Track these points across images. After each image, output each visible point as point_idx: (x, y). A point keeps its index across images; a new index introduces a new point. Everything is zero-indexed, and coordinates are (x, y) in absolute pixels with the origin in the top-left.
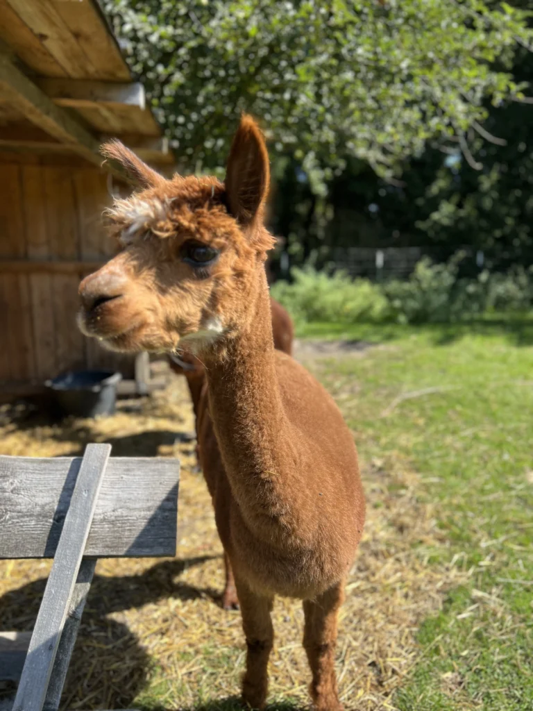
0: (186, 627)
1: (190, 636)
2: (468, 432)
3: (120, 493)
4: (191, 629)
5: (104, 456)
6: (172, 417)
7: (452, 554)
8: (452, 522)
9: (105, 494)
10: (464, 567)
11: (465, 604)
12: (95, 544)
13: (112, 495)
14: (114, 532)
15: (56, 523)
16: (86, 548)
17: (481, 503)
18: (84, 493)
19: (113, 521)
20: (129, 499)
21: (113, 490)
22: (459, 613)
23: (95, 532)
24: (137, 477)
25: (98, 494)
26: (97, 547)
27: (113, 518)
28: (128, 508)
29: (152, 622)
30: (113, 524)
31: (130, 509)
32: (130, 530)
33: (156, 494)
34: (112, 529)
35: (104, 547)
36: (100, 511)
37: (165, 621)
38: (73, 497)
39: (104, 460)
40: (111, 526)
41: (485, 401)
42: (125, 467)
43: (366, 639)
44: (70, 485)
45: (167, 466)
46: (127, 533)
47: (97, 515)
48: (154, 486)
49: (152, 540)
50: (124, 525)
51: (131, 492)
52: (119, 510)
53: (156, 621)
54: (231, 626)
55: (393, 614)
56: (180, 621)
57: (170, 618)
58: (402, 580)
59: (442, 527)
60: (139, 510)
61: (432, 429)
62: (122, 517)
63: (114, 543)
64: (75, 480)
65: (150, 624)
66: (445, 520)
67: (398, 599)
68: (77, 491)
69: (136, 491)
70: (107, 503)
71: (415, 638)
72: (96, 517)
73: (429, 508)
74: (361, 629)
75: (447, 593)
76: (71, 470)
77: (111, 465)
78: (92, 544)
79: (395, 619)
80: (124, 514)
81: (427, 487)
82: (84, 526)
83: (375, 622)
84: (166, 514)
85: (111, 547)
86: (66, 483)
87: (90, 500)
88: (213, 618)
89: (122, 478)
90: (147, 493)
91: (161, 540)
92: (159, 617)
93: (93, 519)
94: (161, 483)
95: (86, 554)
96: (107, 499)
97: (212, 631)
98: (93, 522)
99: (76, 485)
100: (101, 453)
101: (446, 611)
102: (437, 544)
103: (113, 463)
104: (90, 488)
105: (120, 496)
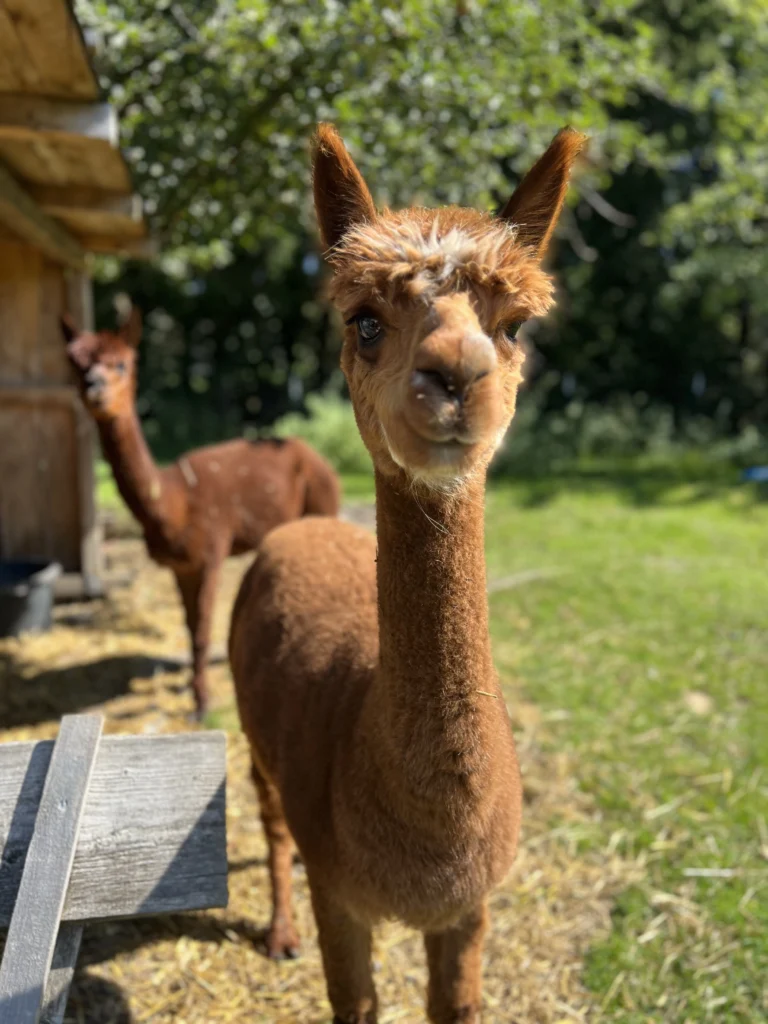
0: (212, 997)
1: (219, 1013)
2: (593, 638)
3: (124, 800)
4: (220, 1001)
5: (93, 737)
6: (145, 631)
7: (608, 833)
8: (597, 780)
9: (97, 804)
10: (630, 854)
11: (644, 917)
12: (82, 898)
13: (109, 804)
14: (116, 872)
15: (7, 864)
16: (65, 907)
17: (633, 748)
18: (59, 807)
19: (113, 853)
20: (141, 810)
21: (111, 795)
22: (640, 933)
23: (80, 876)
24: (152, 770)
25: (84, 806)
26: (86, 903)
27: (113, 847)
28: (139, 827)
29: (152, 993)
30: (112, 858)
31: (144, 829)
32: (144, 866)
33: (187, 797)
34: (113, 867)
35: (99, 902)
36: (89, 836)
37: (175, 988)
38: (40, 816)
39: (95, 744)
40: (110, 861)
41: (608, 590)
42: (131, 753)
43: (507, 993)
44: (32, 793)
45: (204, 747)
46: (139, 873)
47: (84, 843)
48: (183, 783)
49: (184, 881)
50: (133, 858)
51: (143, 797)
52: (124, 832)
53: (158, 990)
54: (288, 990)
55: (540, 943)
56: (201, 987)
57: (182, 984)
58: (545, 884)
59: (585, 789)
60: (159, 827)
61: (541, 635)
62: (130, 843)
63: (116, 893)
64: (41, 783)
65: (148, 996)
66: (588, 779)
67: (543, 917)
68: (47, 803)
69: (152, 794)
70: (99, 820)
71: (583, 982)
72: (81, 848)
73: (562, 760)
74: (496, 975)
75: (613, 898)
76: (32, 765)
77: (105, 751)
78: (76, 899)
79: (545, 951)
80: (133, 838)
81: (552, 728)
82: (62, 868)
83: (517, 961)
84: (208, 832)
85: (111, 902)
86: (24, 789)
87: (71, 818)
88: (256, 977)
89: (126, 772)
90: (171, 796)
91: (201, 880)
92: (163, 982)
93: (77, 851)
94: (195, 778)
95: (66, 919)
96: (101, 814)
97: (257, 1001)
98: (76, 858)
99: (45, 793)
100: (88, 731)
101: (618, 930)
102: (583, 818)
103: (108, 747)
104: (70, 798)
105: (125, 805)
